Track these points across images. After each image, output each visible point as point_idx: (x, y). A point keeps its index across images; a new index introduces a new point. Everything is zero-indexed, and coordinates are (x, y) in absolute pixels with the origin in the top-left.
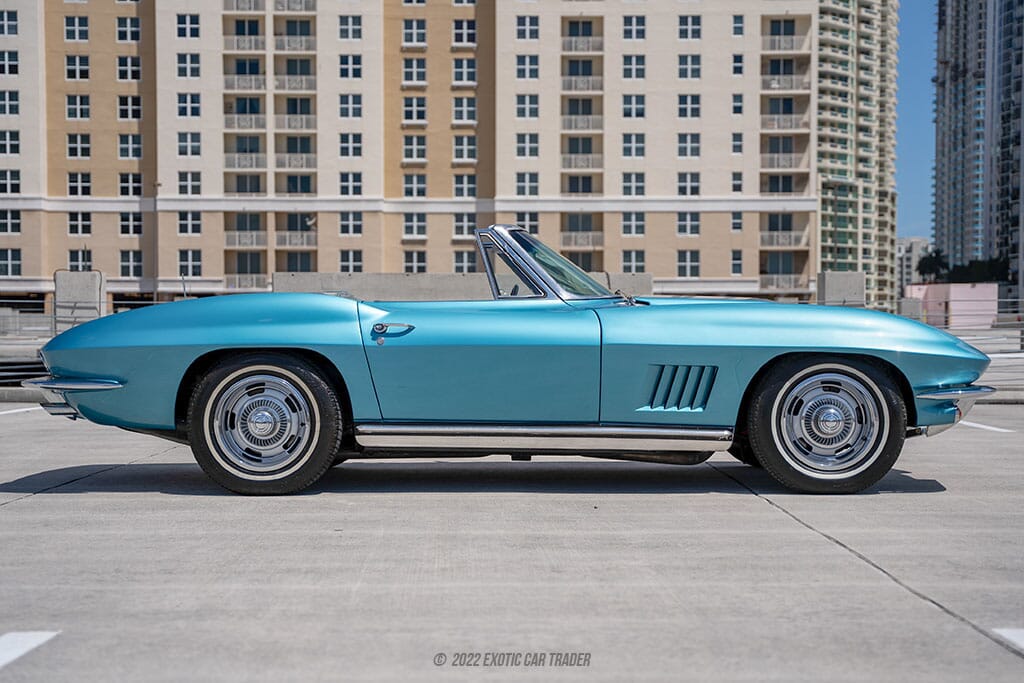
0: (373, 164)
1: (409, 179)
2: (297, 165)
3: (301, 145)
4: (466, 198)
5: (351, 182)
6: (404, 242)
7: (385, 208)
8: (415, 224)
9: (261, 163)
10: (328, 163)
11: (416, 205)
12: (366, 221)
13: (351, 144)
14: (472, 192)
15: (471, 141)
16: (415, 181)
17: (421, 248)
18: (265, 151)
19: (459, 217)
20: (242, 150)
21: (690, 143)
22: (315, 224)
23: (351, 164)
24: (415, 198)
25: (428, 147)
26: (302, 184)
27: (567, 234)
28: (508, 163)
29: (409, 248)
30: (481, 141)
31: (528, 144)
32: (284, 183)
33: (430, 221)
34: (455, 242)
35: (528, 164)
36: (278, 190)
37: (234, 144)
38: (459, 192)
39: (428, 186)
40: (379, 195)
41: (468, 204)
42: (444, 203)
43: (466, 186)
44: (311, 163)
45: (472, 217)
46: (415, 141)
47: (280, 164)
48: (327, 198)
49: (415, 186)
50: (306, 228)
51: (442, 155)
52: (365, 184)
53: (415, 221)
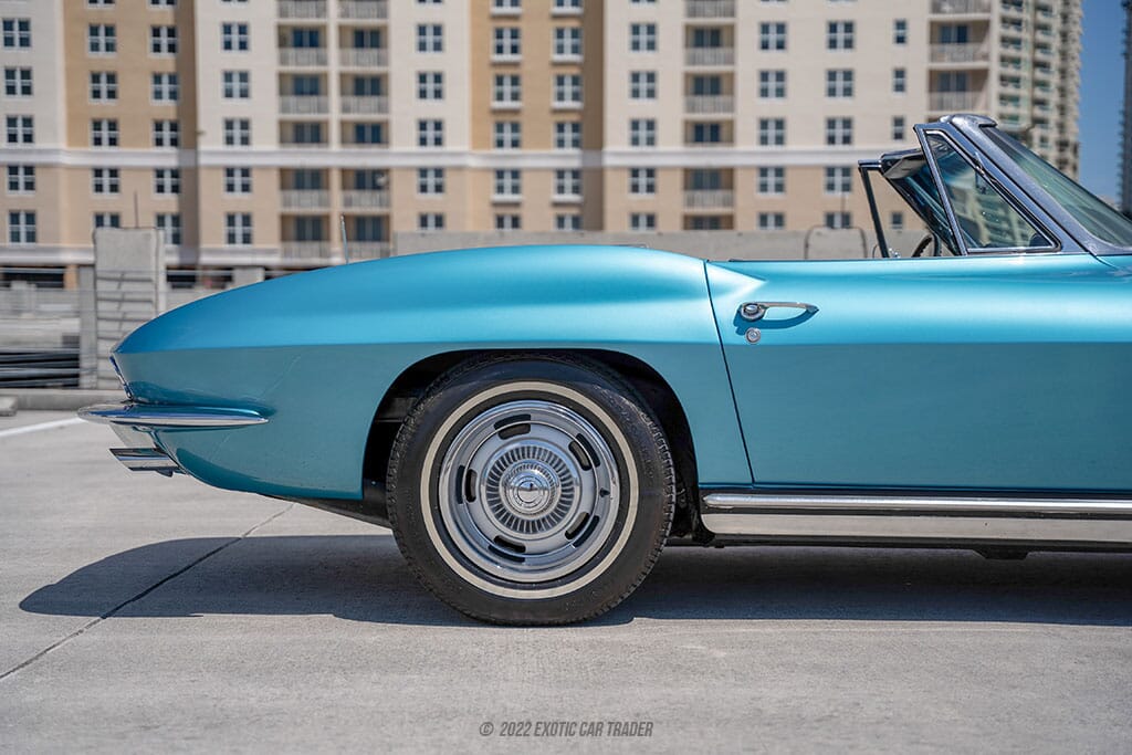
0: (457, 109)
1: (500, 128)
2: (365, 112)
3: (369, 86)
4: (570, 150)
5: (432, 131)
6: (496, 204)
7: (472, 162)
8: (508, 181)
9: (323, 109)
10: (403, 109)
11: (509, 158)
12: (449, 180)
13: (431, 85)
14: (576, 143)
15: (576, 81)
16: (507, 129)
17: (514, 211)
18: (326, 93)
19: (561, 174)
20: (299, 92)
21: (841, 82)
22: (388, 183)
23: (431, 109)
24: (508, 150)
25: (523, 88)
26: (370, 134)
27: (690, 193)
28: (620, 108)
29: (501, 211)
30: (588, 81)
31: (643, 83)
32: (351, 132)
33: (525, 180)
34: (556, 205)
35: (644, 108)
36: (344, 141)
37: (290, 85)
38: (561, 143)
39: (524, 135)
40: (464, 148)
41: (571, 158)
42: (543, 157)
43: (568, 135)
44: (383, 109)
45: (576, 174)
46: (507, 80)
47: (345, 109)
48: (401, 152)
49: (508, 136)
50: (376, 187)
51: (542, 99)
52: (447, 133)
53: (508, 178)
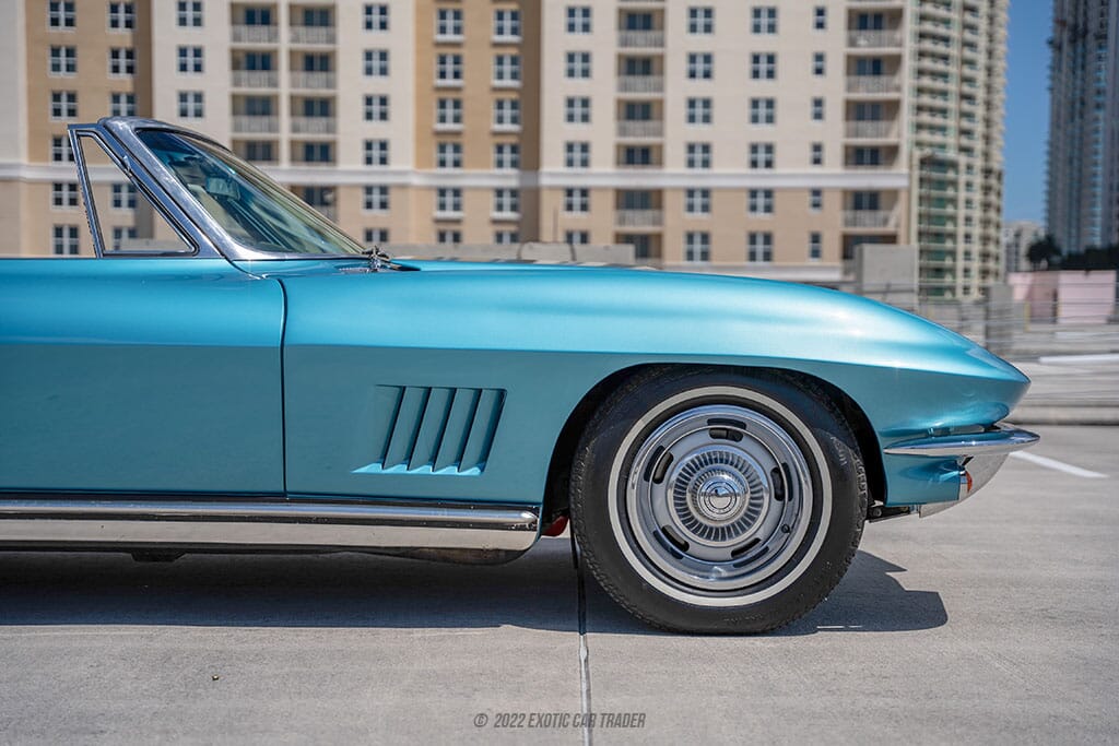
0: (402, 130)
1: (442, 148)
2: (314, 132)
3: (318, 108)
4: (508, 170)
5: (377, 151)
6: (438, 221)
7: (416, 181)
8: (449, 199)
9: (274, 128)
10: (351, 130)
11: (451, 177)
12: (393, 197)
13: (377, 108)
14: (514, 164)
15: (514, 105)
16: (449, 149)
17: (455, 227)
18: (277, 114)
19: (500, 192)
20: (251, 112)
21: (762, 110)
22: (335, 199)
23: (376, 130)
24: (449, 170)
25: (465, 111)
26: (319, 153)
27: (622, 212)
28: (556, 131)
29: (443, 227)
30: (526, 106)
31: (579, 109)
32: (301, 152)
33: (466, 199)
34: (496, 222)
35: (578, 132)
36: (293, 159)
37: (242, 106)
38: (500, 164)
39: (465, 156)
40: (407, 166)
41: (510, 178)
42: (483, 177)
43: (507, 156)
44: (331, 129)
45: (514, 193)
46: (450, 103)
47: (295, 129)
48: (348, 169)
49: (450, 156)
50: (324, 203)
51: (483, 122)
52: (392, 152)
53: (450, 196)
